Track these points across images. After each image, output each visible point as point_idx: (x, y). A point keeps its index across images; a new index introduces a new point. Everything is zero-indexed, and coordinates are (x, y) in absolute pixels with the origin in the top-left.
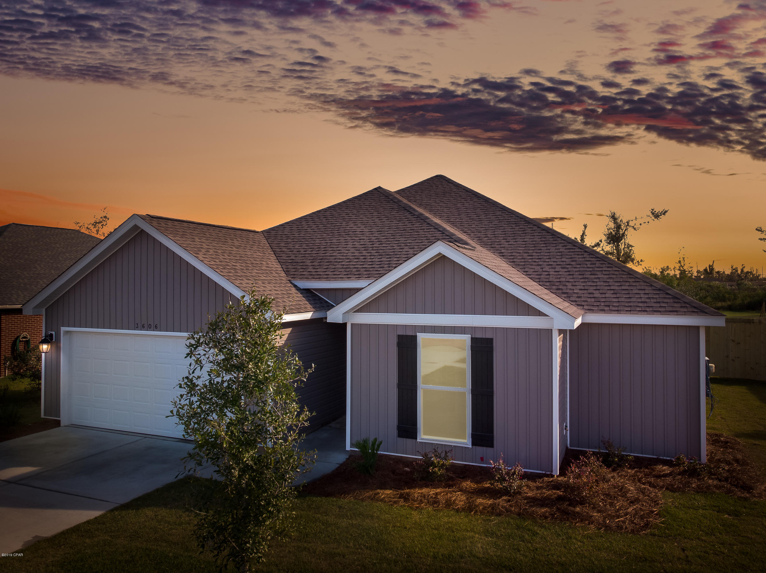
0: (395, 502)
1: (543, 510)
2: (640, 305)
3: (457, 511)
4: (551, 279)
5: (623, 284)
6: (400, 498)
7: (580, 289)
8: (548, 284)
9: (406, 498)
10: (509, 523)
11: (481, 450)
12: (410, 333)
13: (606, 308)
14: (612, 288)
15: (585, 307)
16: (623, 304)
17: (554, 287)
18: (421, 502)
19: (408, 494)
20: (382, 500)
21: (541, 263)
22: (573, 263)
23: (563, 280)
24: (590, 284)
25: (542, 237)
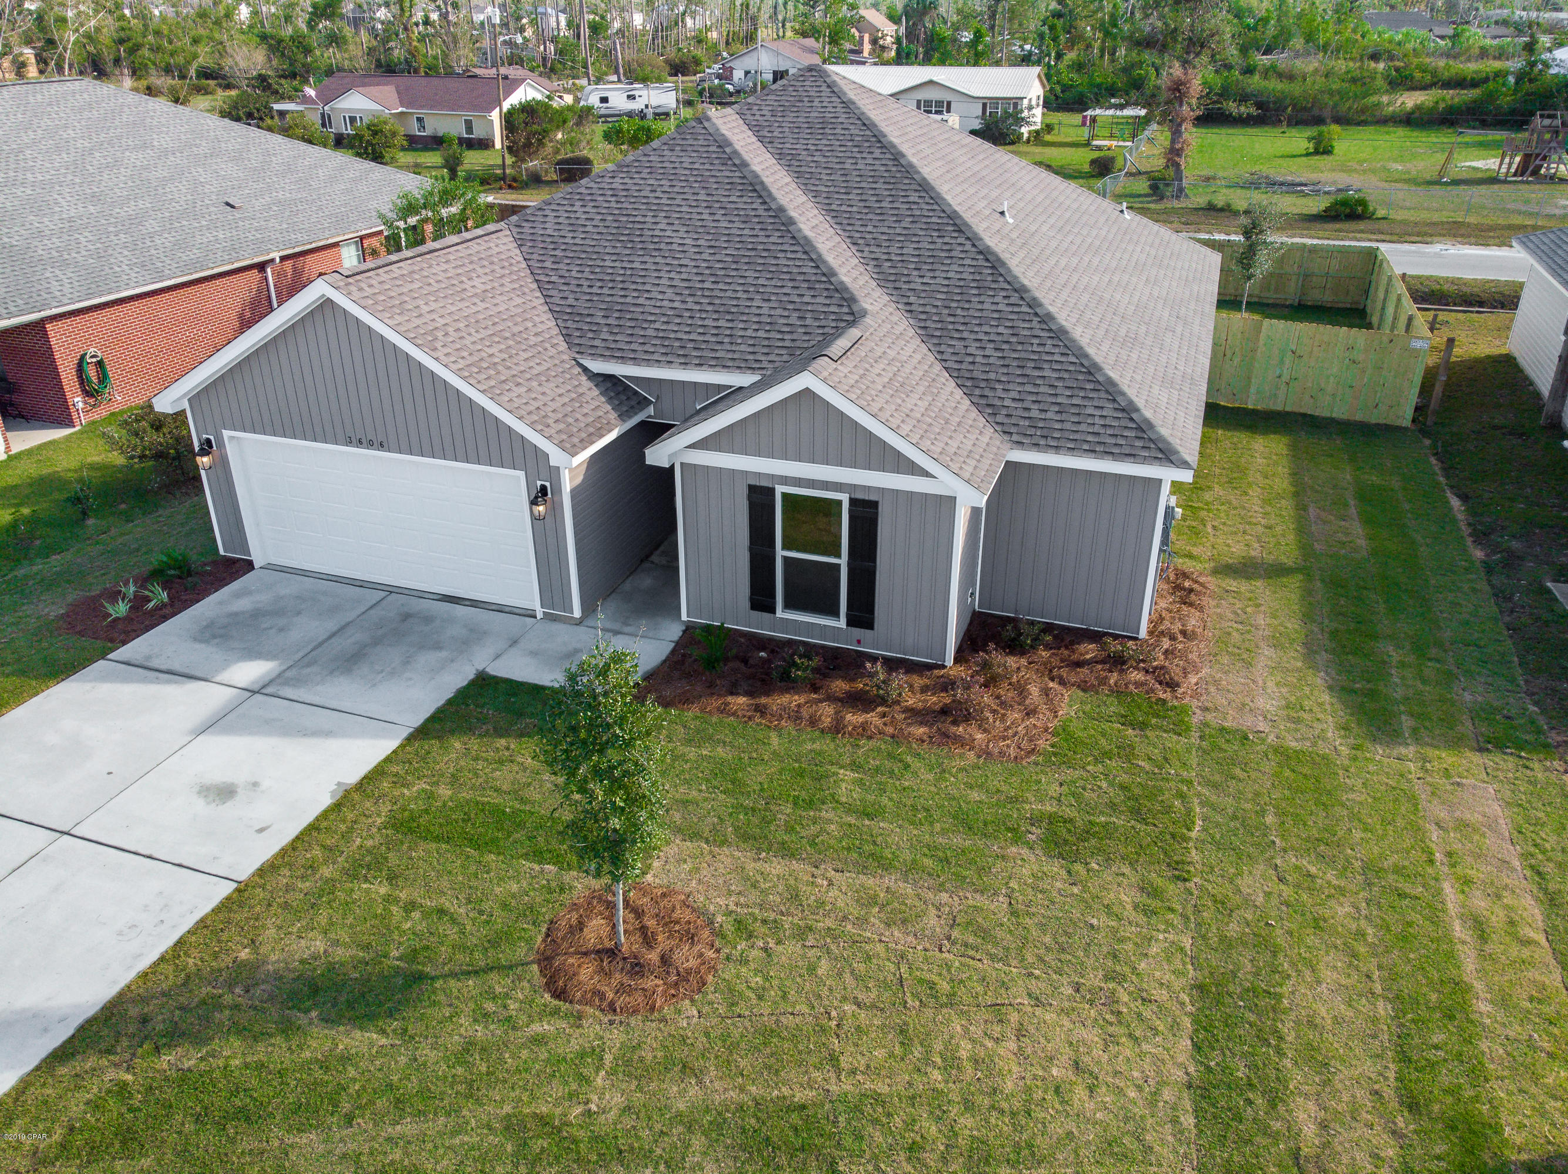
0: (750, 718)
1: (922, 730)
2: (1090, 438)
3: (822, 731)
4: (975, 374)
5: (1076, 392)
6: (756, 710)
7: (1014, 399)
8: (969, 383)
9: (761, 710)
10: (879, 750)
11: (858, 632)
12: (764, 483)
13: (1042, 442)
14: (1059, 400)
15: (1015, 438)
16: (1066, 435)
17: (977, 392)
18: (781, 717)
19: (765, 706)
20: (734, 714)
21: (965, 335)
22: (1014, 339)
23: (992, 376)
24: (1029, 388)
25: (977, 270)
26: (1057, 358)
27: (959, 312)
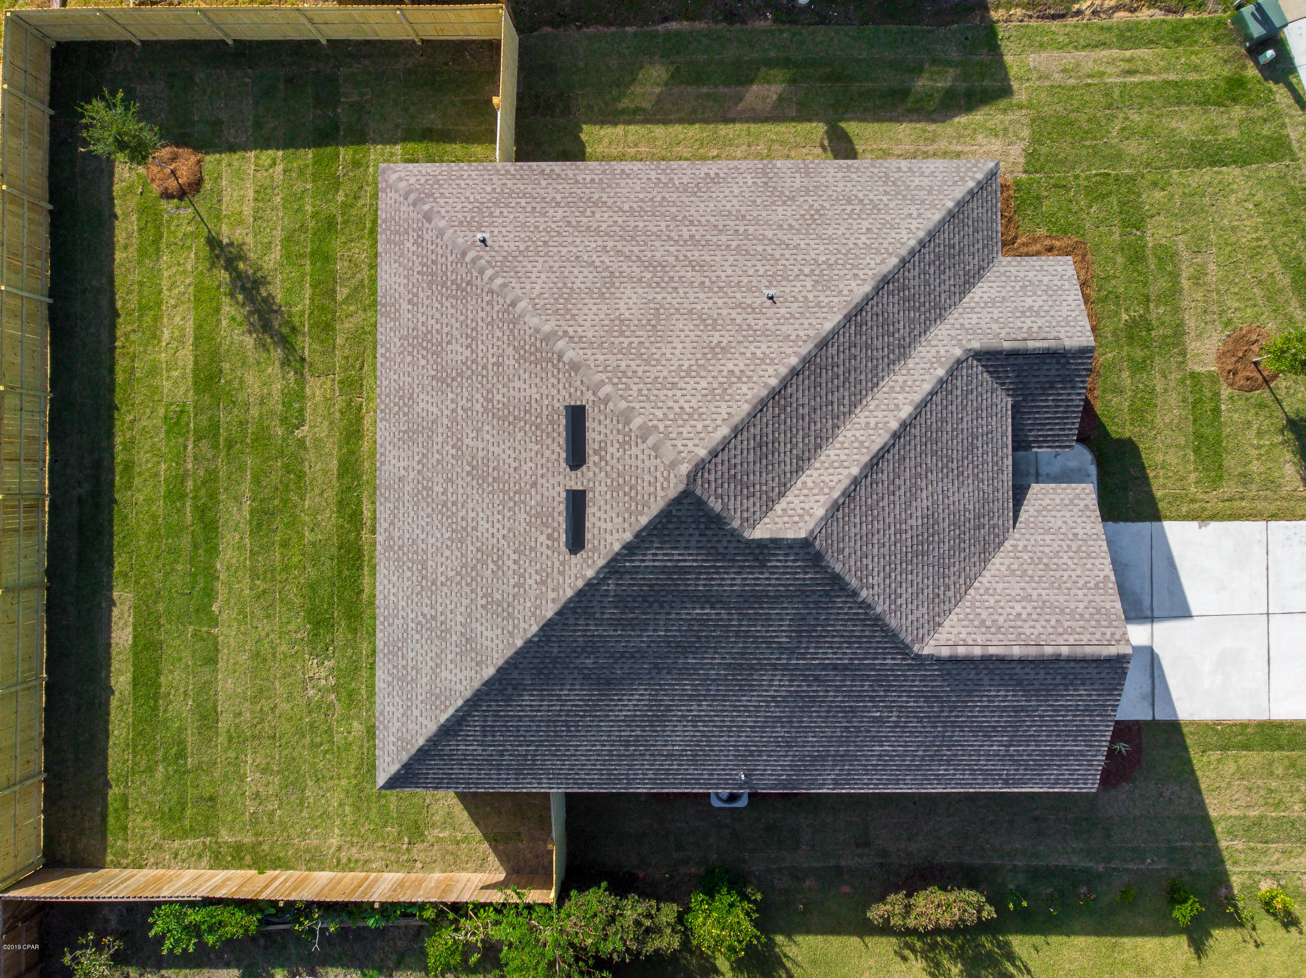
4: (961, 283)
5: (965, 223)
7: (974, 259)
8: (968, 286)
14: (971, 233)
17: (972, 280)
21: (937, 293)
22: (937, 263)
23: (961, 273)
24: (966, 250)
25: (890, 293)
26: (946, 235)
27: (922, 300)
